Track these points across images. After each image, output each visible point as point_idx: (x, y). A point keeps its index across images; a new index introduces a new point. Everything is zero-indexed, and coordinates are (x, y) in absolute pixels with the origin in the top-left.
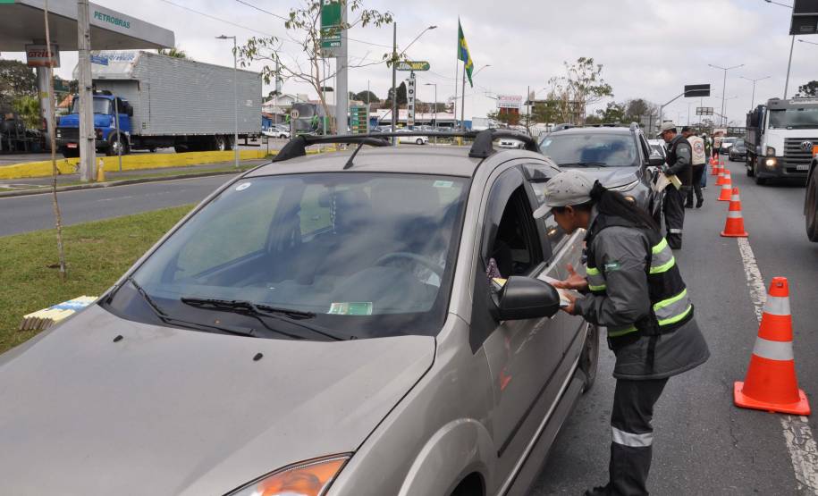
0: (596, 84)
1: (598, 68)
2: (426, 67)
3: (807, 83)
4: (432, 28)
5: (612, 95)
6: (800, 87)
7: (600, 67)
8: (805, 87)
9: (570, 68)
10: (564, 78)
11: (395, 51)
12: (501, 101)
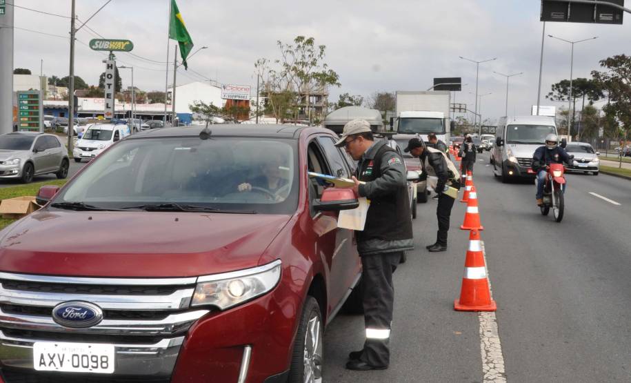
0: (318, 69)
1: (320, 50)
2: (129, 47)
3: (559, 82)
5: (339, 84)
6: (553, 86)
7: (322, 48)
8: (557, 85)
9: (285, 48)
10: (278, 61)
11: (73, 22)
12: (226, 91)
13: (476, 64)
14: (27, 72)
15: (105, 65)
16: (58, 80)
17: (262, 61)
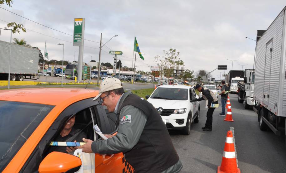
0: (177, 60)
2: (121, 53)
4: (116, 36)
5: (184, 65)
7: (178, 53)
9: (166, 53)
10: (163, 57)
11: (101, 44)
12: (152, 68)
13: (232, 62)
14: (95, 61)
15: (114, 59)
16: (104, 64)
17: (157, 56)
